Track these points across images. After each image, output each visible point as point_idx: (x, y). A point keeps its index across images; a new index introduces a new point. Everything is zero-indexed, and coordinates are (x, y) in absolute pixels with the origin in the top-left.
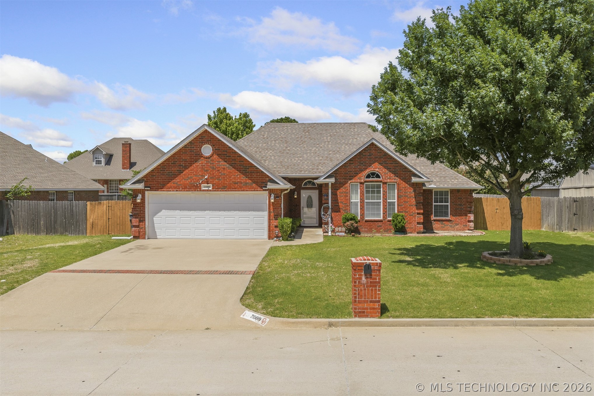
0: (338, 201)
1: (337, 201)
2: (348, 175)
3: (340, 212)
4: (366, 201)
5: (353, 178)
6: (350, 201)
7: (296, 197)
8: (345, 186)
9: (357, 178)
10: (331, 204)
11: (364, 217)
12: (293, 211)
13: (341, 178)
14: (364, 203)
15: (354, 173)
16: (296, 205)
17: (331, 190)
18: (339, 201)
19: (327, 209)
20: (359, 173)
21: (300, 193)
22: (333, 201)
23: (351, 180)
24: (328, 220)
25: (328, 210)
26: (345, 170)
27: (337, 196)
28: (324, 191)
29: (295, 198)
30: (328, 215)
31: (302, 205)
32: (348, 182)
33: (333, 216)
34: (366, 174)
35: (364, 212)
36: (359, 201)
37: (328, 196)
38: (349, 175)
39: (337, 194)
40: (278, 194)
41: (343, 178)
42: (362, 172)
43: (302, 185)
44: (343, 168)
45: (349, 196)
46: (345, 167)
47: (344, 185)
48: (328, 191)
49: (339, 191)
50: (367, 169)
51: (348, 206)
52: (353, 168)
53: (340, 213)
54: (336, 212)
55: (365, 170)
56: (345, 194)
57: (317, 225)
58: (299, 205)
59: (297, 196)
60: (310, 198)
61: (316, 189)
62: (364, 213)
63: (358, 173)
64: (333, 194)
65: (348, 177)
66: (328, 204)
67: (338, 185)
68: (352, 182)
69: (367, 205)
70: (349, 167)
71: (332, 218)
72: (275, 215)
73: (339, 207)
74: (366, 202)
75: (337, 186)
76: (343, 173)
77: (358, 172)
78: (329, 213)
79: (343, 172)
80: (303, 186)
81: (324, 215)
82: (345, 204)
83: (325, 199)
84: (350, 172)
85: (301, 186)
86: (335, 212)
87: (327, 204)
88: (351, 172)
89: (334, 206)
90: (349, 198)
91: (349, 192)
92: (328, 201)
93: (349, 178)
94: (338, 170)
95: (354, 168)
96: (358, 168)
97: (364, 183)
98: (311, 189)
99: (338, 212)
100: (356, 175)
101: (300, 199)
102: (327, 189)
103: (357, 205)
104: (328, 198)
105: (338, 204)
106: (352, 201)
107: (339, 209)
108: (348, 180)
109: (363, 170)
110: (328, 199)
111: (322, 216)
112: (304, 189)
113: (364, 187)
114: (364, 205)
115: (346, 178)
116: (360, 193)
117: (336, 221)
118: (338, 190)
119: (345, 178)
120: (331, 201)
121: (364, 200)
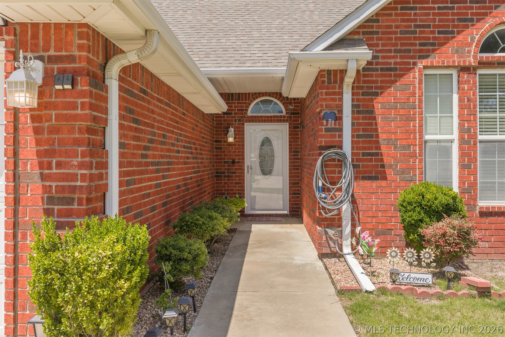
0: (377, 136)
1: (371, 136)
2: (415, 38)
3: (385, 178)
4: (480, 137)
5: (434, 51)
6: (421, 137)
7: (231, 140)
8: (405, 80)
9: (449, 48)
10: (353, 148)
11: (475, 200)
12: (225, 177)
13: (390, 51)
14: (475, 144)
15: (439, 32)
16: (233, 162)
17: (353, 94)
18: (382, 136)
19: (336, 166)
20: (459, 33)
21: (243, 131)
22: (358, 136)
23: (427, 57)
24: (339, 210)
25: (340, 172)
26: (403, 21)
27: (375, 118)
28: (325, 99)
29: (230, 144)
30: (340, 189)
31: (247, 163)
32: (415, 64)
33: (358, 193)
34: (482, 36)
35: (475, 179)
36: (455, 136)
37: (339, 119)
38: (419, 38)
39: (372, 112)
40: (71, 59)
41: (396, 51)
42: (467, 26)
43: (247, 110)
44: (396, 15)
45: (421, 119)
46: (402, 9)
47: (402, 76)
48: (341, 100)
49: (380, 98)
50: (486, 14)
51: (414, 155)
52: (434, 14)
53: (383, 183)
54: (370, 178)
55: (478, 20)
56: (402, 112)
57: (286, 212)
58: (239, 162)
59: (235, 138)
60: (266, 142)
61: (284, 121)
62: (473, 185)
63: (452, 32)
64: (358, 112)
65: (415, 45)
66: (341, 148)
67: (377, 76)
68: (432, 67)
69: (485, 153)
70: (421, 8)
71: (354, 202)
72: (51, 200)
73: (382, 160)
74: (480, 142)
75: (374, 82)
76: (396, 33)
77: (454, 26)
78: (344, 183)
79: (397, 27)
80: (249, 113)
81: (324, 189)
82: (403, 147)
83: (327, 130)
84: (423, 26)
85: (246, 113)
86: (364, 178)
87: (334, 147)
88: (429, 26)
89: (364, 154)
90: (421, 126)
91: (420, 101)
92: (341, 136)
93: (421, 51)
94: (378, 21)
95: (439, 14)
96: (453, 14)
97: (475, 69)
98: (271, 121)
99: (376, 178)
100: (447, 40)
101: (243, 145)
102: (334, 93)
103: (447, 152)
104: (341, 124)
105: (379, 148)
106: (427, 137)
107: (383, 166)
108: (413, 57)
109: (472, 20)
110: (341, 130)
111: (317, 195)
112: (253, 121)
113: (475, 83)
114: (475, 153)
115: (409, 51)
116: (461, 107)
117: (370, 214)
118: (376, 94)
119: (405, 51)
120: (353, 136)
121: (475, 134)
